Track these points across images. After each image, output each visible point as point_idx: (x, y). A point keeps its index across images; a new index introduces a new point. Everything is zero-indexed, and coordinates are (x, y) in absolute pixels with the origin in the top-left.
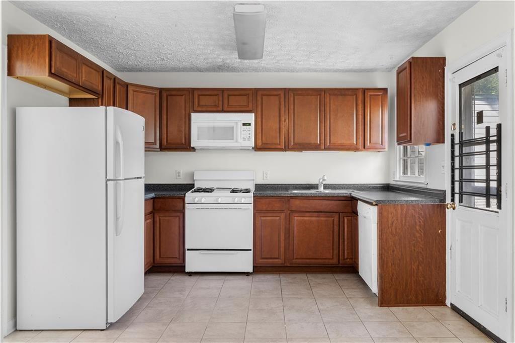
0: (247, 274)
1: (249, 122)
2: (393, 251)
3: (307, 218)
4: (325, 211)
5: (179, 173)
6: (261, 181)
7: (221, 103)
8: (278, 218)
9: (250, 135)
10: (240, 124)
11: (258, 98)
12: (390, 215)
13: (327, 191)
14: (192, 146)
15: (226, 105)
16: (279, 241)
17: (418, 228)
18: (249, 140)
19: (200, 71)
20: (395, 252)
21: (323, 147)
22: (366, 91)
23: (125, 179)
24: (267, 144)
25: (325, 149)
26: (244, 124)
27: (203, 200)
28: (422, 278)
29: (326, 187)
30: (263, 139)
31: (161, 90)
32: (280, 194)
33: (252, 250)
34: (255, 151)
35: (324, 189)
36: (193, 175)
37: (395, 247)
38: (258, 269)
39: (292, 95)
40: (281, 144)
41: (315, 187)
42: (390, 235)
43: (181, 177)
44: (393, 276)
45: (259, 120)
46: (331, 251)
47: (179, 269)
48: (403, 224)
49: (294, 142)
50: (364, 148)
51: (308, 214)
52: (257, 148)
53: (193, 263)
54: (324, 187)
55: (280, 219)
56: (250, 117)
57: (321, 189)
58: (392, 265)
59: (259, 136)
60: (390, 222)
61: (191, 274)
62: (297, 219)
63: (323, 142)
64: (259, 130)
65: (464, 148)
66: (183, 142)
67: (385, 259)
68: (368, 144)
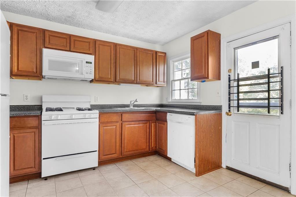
0: (94, 169)
4: (142, 120)
5: (27, 96)
6: (94, 103)
7: (68, 45)
8: (115, 127)
9: (91, 71)
10: (84, 62)
12: (201, 121)
13: (135, 108)
14: (43, 74)
15: (72, 47)
16: (116, 142)
17: (212, 127)
18: (90, 74)
20: (204, 142)
22: (157, 53)
24: (101, 78)
25: (137, 83)
26: (87, 62)
27: (59, 118)
30: (100, 74)
33: (97, 151)
35: (133, 107)
36: (41, 98)
37: (204, 139)
39: (118, 48)
40: (111, 78)
41: (128, 106)
42: (202, 133)
43: (28, 100)
44: (203, 156)
45: (97, 61)
47: (37, 176)
48: (207, 125)
49: (119, 78)
50: (156, 84)
51: (133, 123)
52: (96, 80)
53: (48, 169)
55: (116, 127)
56: (91, 58)
57: (132, 107)
60: (201, 125)
61: (46, 179)
62: (126, 126)
63: (135, 79)
64: (97, 68)
65: (240, 82)
66: (35, 70)
68: (158, 82)
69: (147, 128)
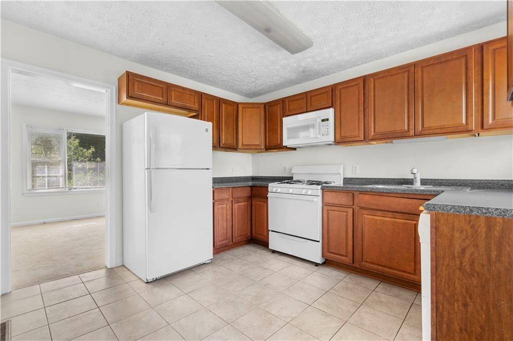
0: (317, 265)
1: (327, 118)
3: (380, 218)
7: (305, 105)
9: (327, 130)
10: (319, 120)
11: (337, 93)
12: (457, 235)
13: (423, 188)
14: (284, 145)
15: (309, 106)
16: (347, 237)
18: (328, 134)
19: (299, 83)
21: (412, 133)
24: (345, 137)
25: (416, 135)
26: (323, 120)
27: (279, 190)
29: (424, 182)
30: (342, 132)
31: (265, 104)
32: (347, 188)
33: (321, 242)
34: (335, 145)
35: (421, 185)
36: (291, 169)
38: (328, 261)
39: (372, 80)
40: (360, 136)
41: (410, 182)
45: (338, 114)
47: (264, 244)
49: (375, 132)
50: (482, 127)
51: (379, 213)
52: (337, 142)
54: (421, 182)
55: (347, 215)
56: (330, 113)
57: (418, 185)
59: (338, 131)
60: (457, 247)
61: (274, 252)
62: (367, 217)
63: (412, 126)
64: (338, 124)
66: (279, 143)
68: (490, 121)
69: (415, 231)
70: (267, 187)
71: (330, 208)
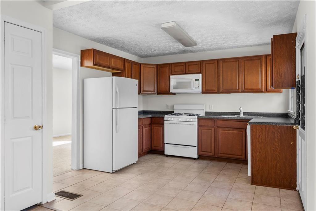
0: (194, 159)
1: (198, 79)
2: (260, 153)
3: (227, 131)
4: (237, 127)
5: (168, 105)
6: (208, 110)
7: (185, 69)
8: (210, 130)
9: (199, 86)
10: (194, 80)
11: (203, 66)
12: (258, 131)
13: (244, 117)
14: (171, 92)
15: (187, 71)
16: (211, 143)
17: (276, 140)
18: (198, 88)
19: (177, 54)
20: (261, 153)
21: (240, 90)
22: (267, 56)
23: (120, 108)
24: (208, 90)
25: (242, 92)
26: (196, 80)
27: (172, 119)
28: (280, 171)
29: (245, 114)
30: (206, 87)
31: (157, 65)
32: (211, 117)
33: (197, 146)
34: (202, 94)
35: (243, 115)
36: (173, 107)
37: (261, 150)
38: (201, 157)
39: (222, 62)
40: (216, 90)
41: (238, 114)
42: (258, 143)
43: (169, 107)
44: (259, 167)
45: (204, 77)
46: (241, 151)
47: (161, 152)
48: (267, 137)
49: (223, 89)
50: (266, 91)
51: (227, 129)
52: (203, 92)
53: (168, 150)
54: (243, 114)
56: (199, 76)
57: (242, 116)
58: (259, 161)
59: (204, 86)
60: (258, 135)
61: (167, 156)
62: (221, 131)
63: (240, 87)
64: (204, 83)
66: (167, 90)
67: (255, 157)
68: (269, 88)
69: (242, 136)
70: (164, 118)
71: (202, 128)
